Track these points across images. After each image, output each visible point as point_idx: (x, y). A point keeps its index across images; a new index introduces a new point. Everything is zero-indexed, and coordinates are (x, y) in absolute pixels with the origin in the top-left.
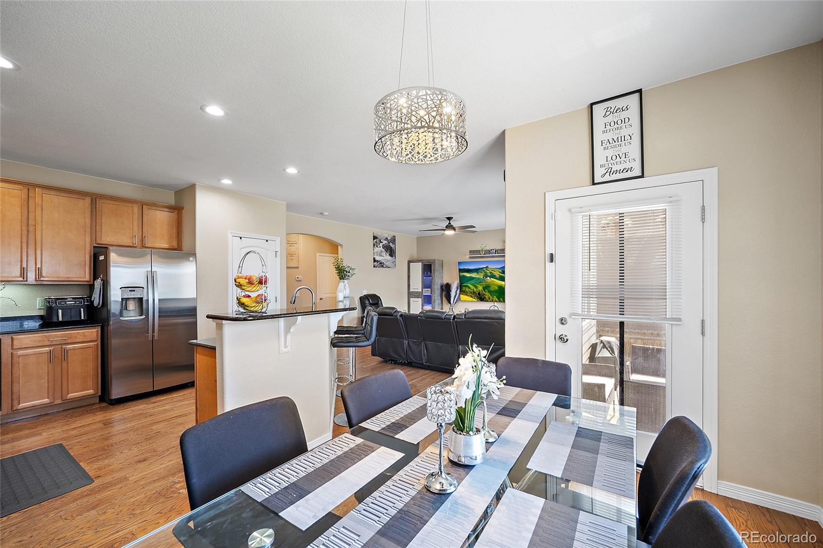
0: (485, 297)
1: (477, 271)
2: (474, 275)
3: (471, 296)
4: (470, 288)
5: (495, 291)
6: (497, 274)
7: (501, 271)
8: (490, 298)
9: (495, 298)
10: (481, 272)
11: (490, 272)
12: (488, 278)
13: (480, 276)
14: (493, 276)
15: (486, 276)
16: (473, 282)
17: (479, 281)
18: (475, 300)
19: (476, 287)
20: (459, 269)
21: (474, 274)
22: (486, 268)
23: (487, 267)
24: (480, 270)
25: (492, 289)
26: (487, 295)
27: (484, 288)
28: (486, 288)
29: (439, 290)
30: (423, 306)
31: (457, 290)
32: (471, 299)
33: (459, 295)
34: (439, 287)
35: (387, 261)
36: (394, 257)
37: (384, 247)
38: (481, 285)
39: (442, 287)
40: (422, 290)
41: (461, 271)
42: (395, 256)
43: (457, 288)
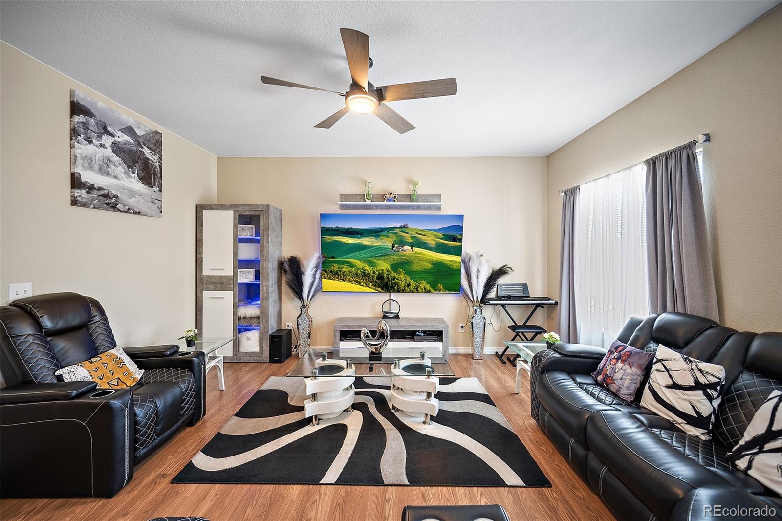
0: (397, 284)
1: (376, 233)
2: (366, 241)
3: (357, 282)
4: (351, 265)
5: (426, 272)
6: (431, 240)
7: (440, 235)
8: (409, 285)
9: (424, 284)
10: (388, 236)
11: (413, 237)
12: (406, 247)
13: (387, 243)
14: (418, 243)
15: (402, 243)
16: (363, 254)
17: (382, 253)
18: (368, 289)
19: (371, 264)
20: (321, 227)
21: (367, 239)
22: (401, 227)
23: (405, 227)
24: (383, 233)
25: (416, 267)
26: (402, 279)
27: (395, 267)
28: (402, 265)
29: (276, 271)
30: (236, 307)
31: (316, 271)
32: (356, 287)
33: (320, 281)
34: (275, 265)
35: (132, 193)
36: (156, 189)
37: (117, 148)
38: (385, 260)
39: (281, 265)
40: (235, 273)
41: (325, 231)
42: (160, 186)
43: (317, 267)
